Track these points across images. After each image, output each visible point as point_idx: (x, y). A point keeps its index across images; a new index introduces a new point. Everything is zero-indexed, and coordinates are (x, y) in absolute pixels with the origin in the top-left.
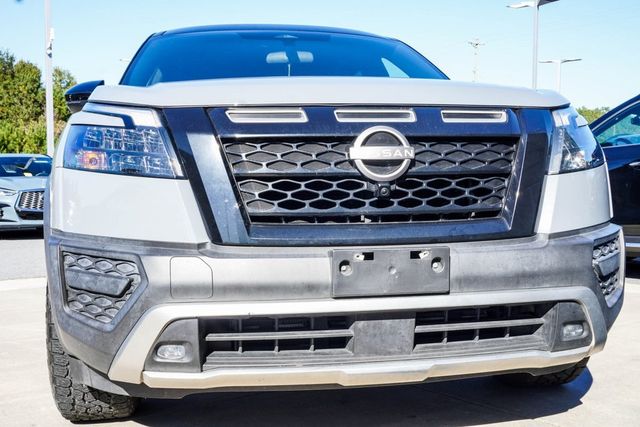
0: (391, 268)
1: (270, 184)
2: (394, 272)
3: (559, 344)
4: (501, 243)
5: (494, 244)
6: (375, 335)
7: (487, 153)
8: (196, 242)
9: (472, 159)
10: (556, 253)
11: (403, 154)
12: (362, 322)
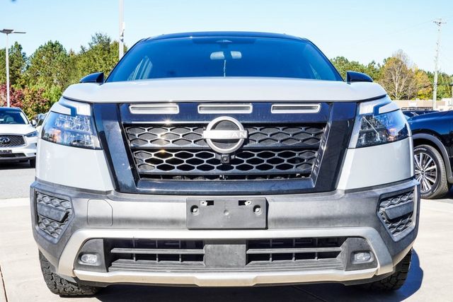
0: (225, 211)
1: (153, 154)
2: (227, 214)
3: (350, 265)
4: (308, 196)
5: (302, 196)
6: (219, 254)
7: (302, 134)
8: (105, 190)
9: (289, 138)
10: (348, 203)
11: (239, 135)
12: (210, 245)
